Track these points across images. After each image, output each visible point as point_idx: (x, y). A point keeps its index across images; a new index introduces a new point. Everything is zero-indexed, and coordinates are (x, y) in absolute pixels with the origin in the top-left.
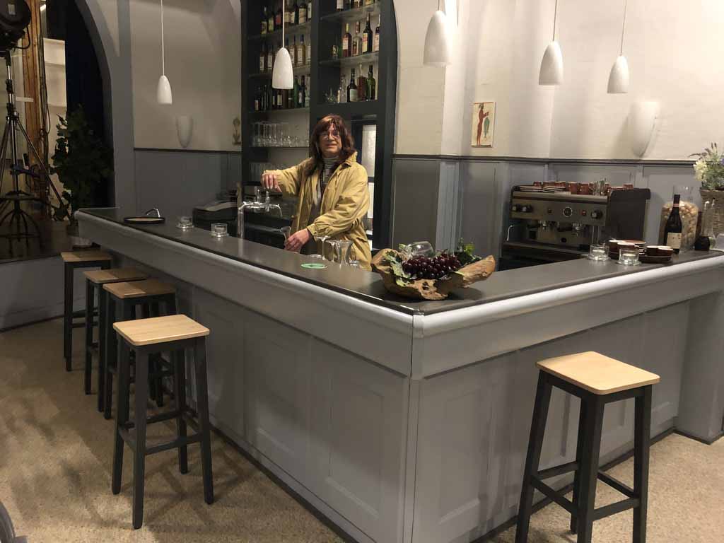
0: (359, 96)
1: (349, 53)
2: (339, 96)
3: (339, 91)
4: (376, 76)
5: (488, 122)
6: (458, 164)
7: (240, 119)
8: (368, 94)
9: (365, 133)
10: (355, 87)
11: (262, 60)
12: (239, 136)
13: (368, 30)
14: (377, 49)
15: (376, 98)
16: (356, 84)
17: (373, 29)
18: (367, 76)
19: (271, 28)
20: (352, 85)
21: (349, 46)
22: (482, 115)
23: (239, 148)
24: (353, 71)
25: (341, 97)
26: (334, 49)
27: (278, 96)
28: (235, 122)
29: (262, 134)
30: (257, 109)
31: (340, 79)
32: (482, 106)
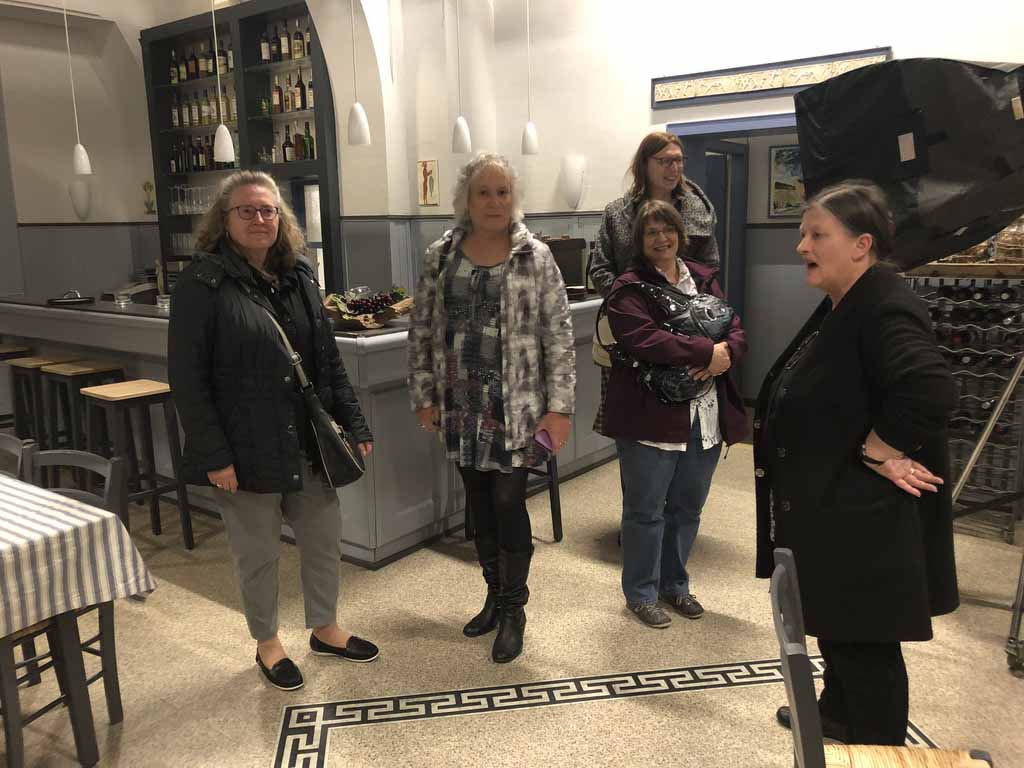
0: (297, 155)
1: (281, 108)
2: (274, 155)
3: (273, 150)
4: (313, 133)
5: (432, 180)
6: (408, 224)
7: (153, 183)
8: (306, 152)
9: (307, 194)
10: (291, 145)
11: (175, 113)
12: (152, 204)
13: (300, 84)
14: (312, 105)
15: (316, 157)
16: (292, 141)
17: (306, 83)
18: (302, 133)
19: (184, 76)
20: (288, 143)
21: (281, 103)
22: (426, 174)
23: (155, 218)
24: (288, 128)
25: (276, 156)
26: (264, 103)
27: (200, 156)
28: (147, 187)
29: (183, 199)
30: (174, 170)
31: (273, 138)
32: (425, 165)
